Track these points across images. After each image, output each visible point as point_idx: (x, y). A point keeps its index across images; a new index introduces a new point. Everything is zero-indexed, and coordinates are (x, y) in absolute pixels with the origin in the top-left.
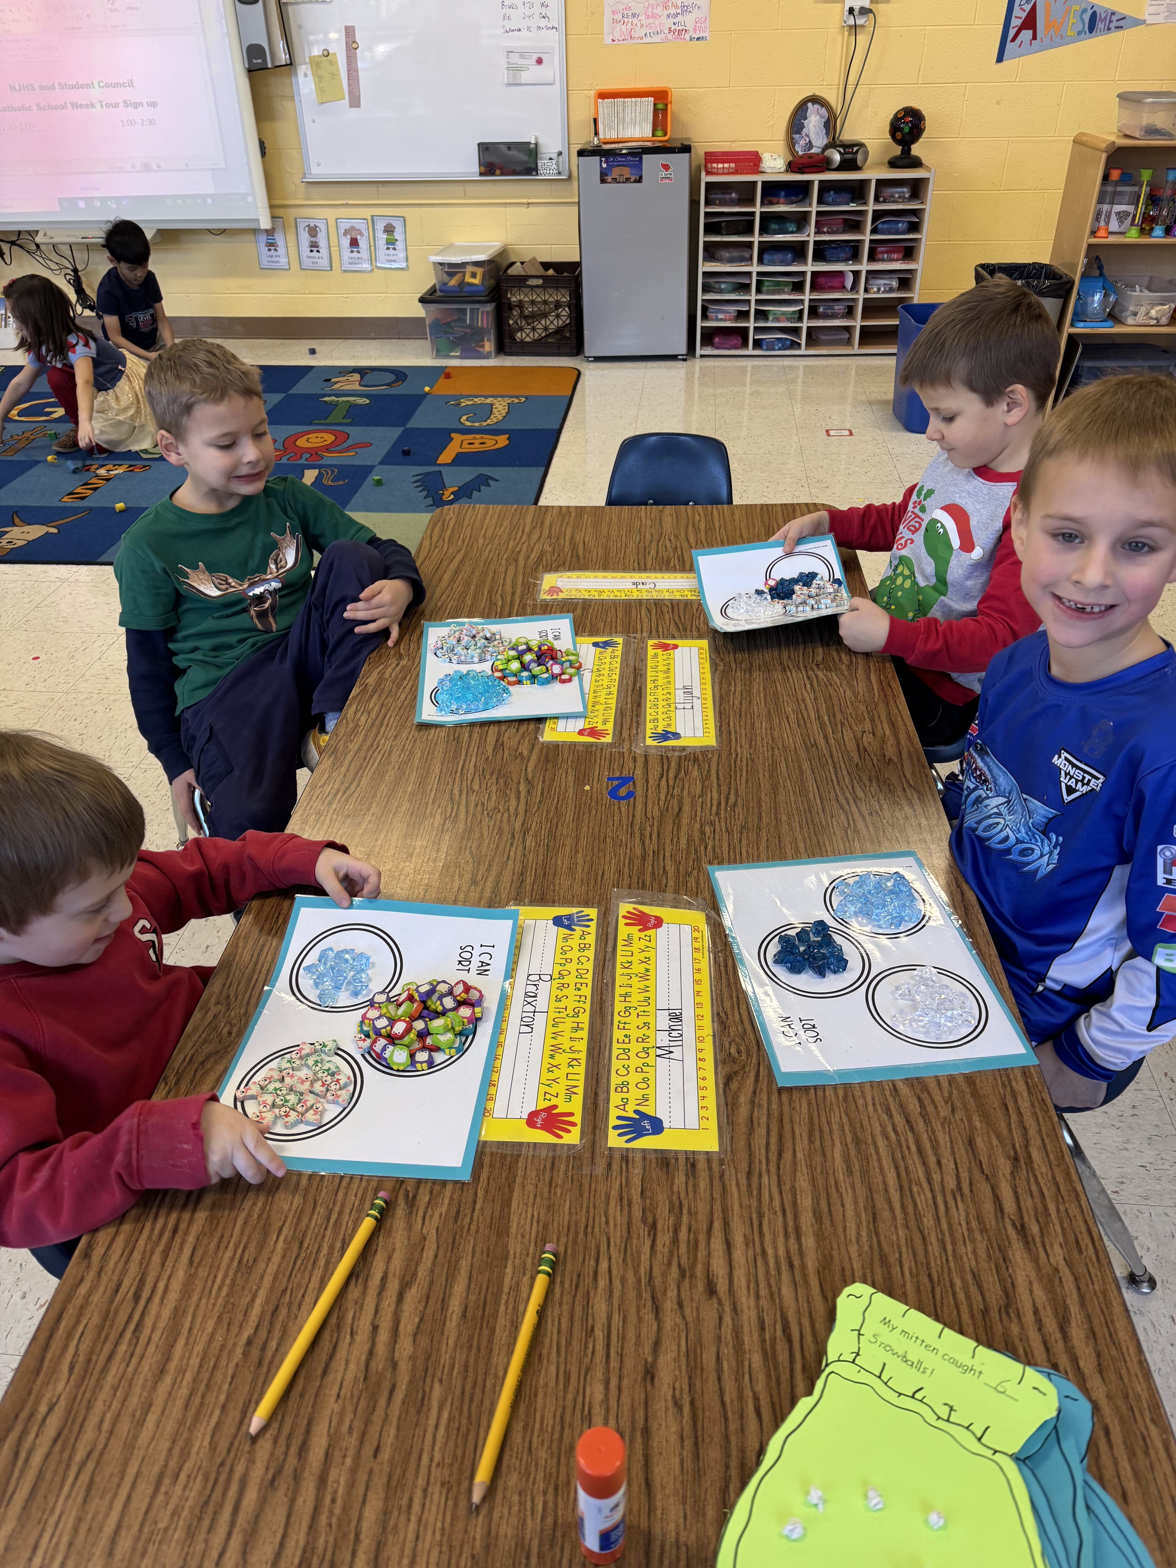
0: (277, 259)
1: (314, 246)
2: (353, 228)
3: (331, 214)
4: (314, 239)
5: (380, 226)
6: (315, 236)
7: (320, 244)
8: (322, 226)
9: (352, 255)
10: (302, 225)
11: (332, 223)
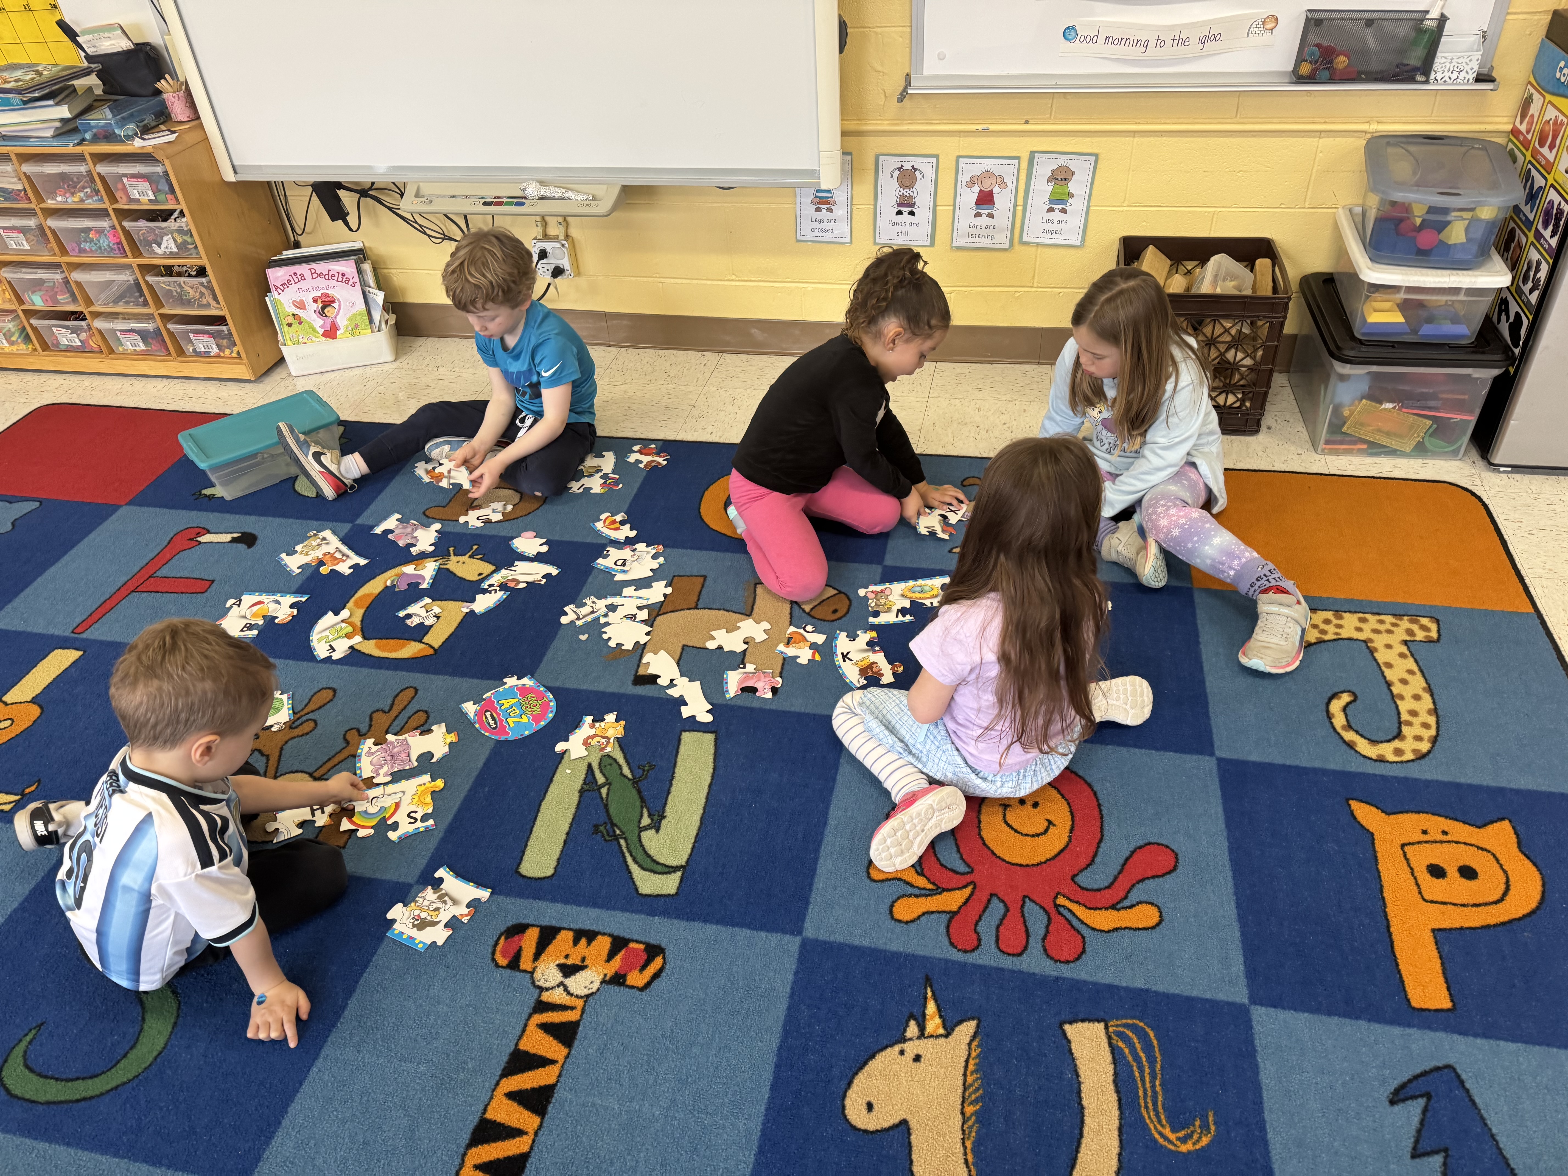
0: (830, 225)
1: (906, 205)
2: (988, 174)
3: (948, 148)
4: (906, 192)
5: (1044, 168)
6: (911, 186)
7: (918, 201)
8: (926, 167)
9: (978, 221)
10: (888, 166)
11: (947, 163)
